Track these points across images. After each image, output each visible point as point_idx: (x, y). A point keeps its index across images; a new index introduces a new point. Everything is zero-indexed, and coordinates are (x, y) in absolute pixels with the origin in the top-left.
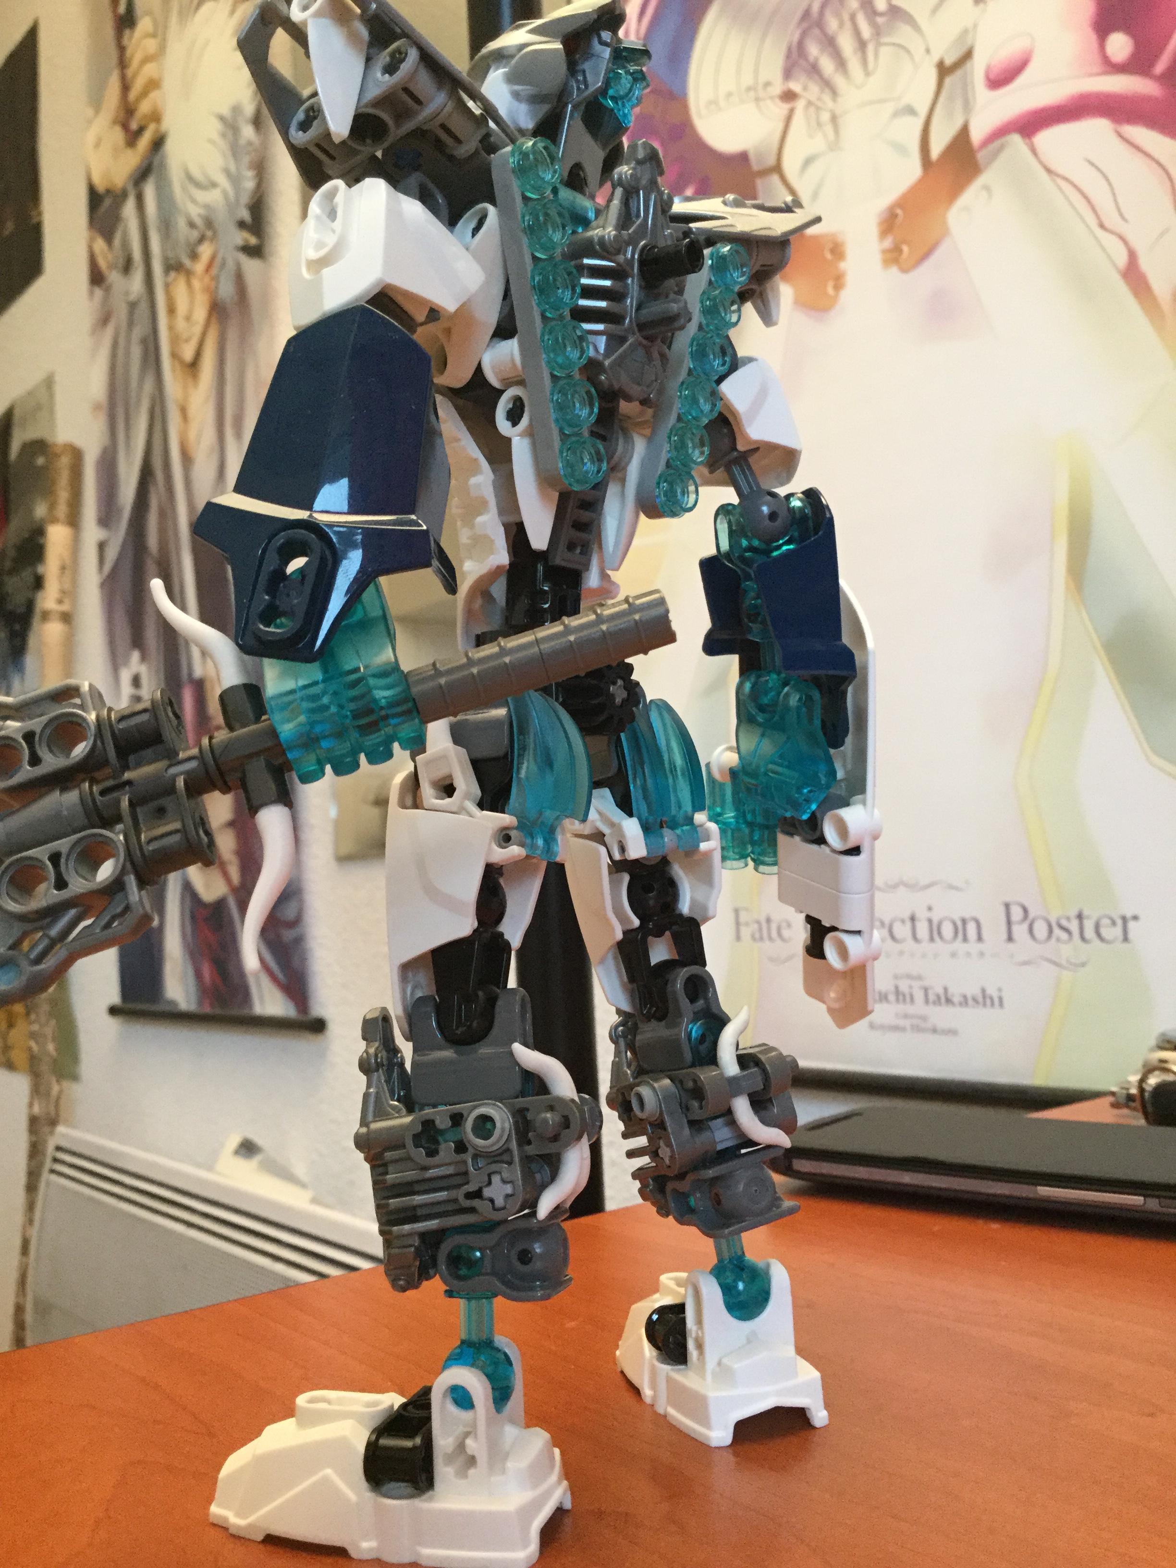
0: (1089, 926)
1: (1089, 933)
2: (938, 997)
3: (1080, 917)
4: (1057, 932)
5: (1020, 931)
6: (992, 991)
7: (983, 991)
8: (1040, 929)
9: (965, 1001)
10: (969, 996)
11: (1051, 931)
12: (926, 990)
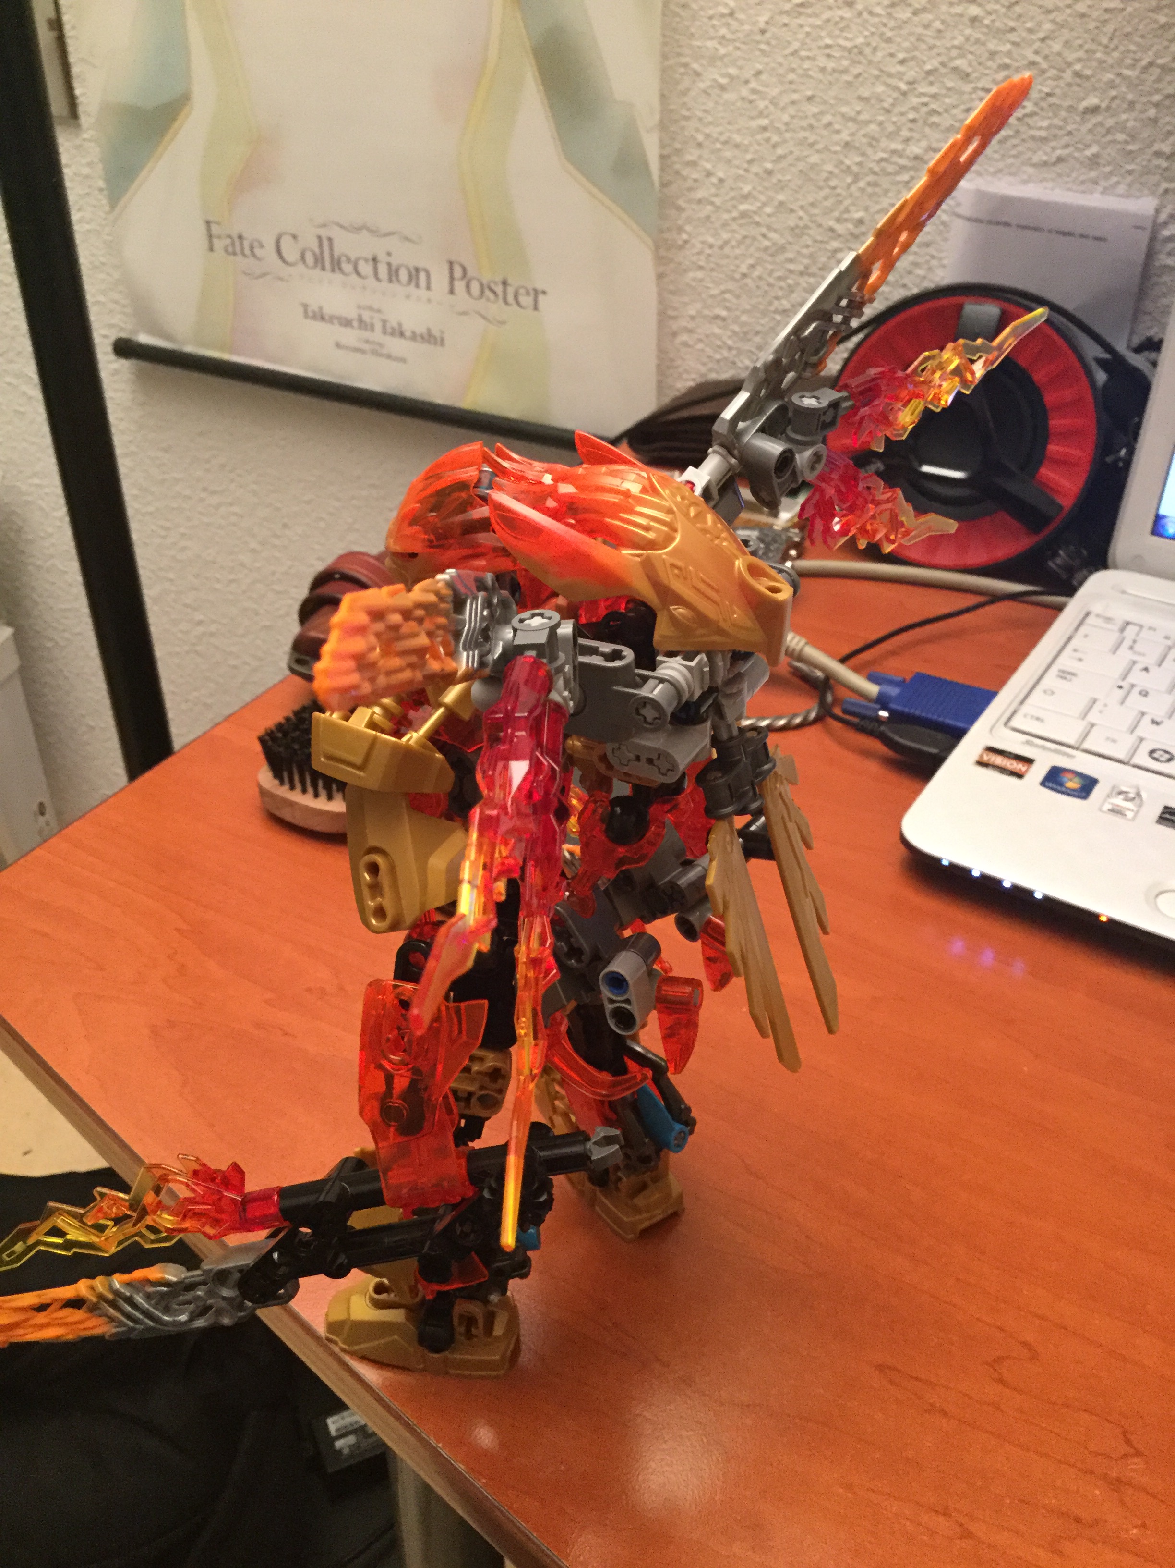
0: (510, 291)
1: (510, 298)
2: (393, 329)
3: (505, 283)
4: (488, 293)
5: (460, 286)
6: (436, 332)
7: (429, 330)
8: (475, 288)
9: (414, 337)
10: (418, 332)
11: (482, 292)
12: (384, 322)
